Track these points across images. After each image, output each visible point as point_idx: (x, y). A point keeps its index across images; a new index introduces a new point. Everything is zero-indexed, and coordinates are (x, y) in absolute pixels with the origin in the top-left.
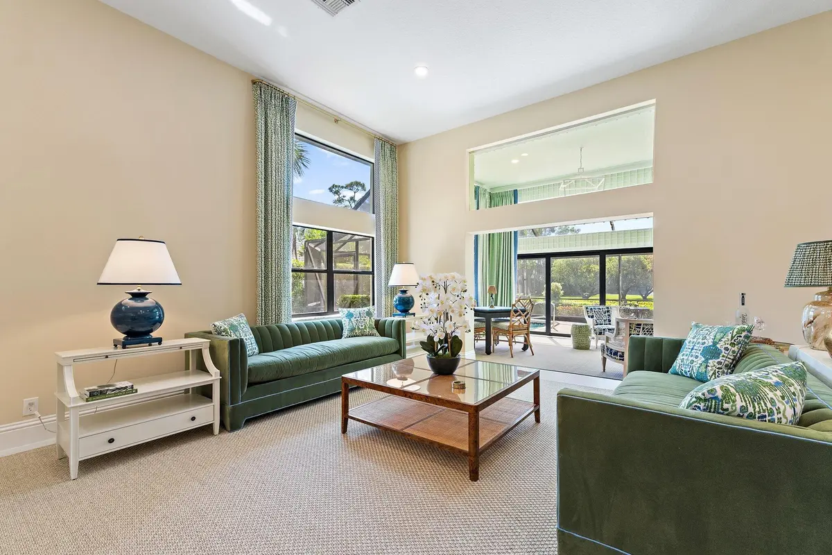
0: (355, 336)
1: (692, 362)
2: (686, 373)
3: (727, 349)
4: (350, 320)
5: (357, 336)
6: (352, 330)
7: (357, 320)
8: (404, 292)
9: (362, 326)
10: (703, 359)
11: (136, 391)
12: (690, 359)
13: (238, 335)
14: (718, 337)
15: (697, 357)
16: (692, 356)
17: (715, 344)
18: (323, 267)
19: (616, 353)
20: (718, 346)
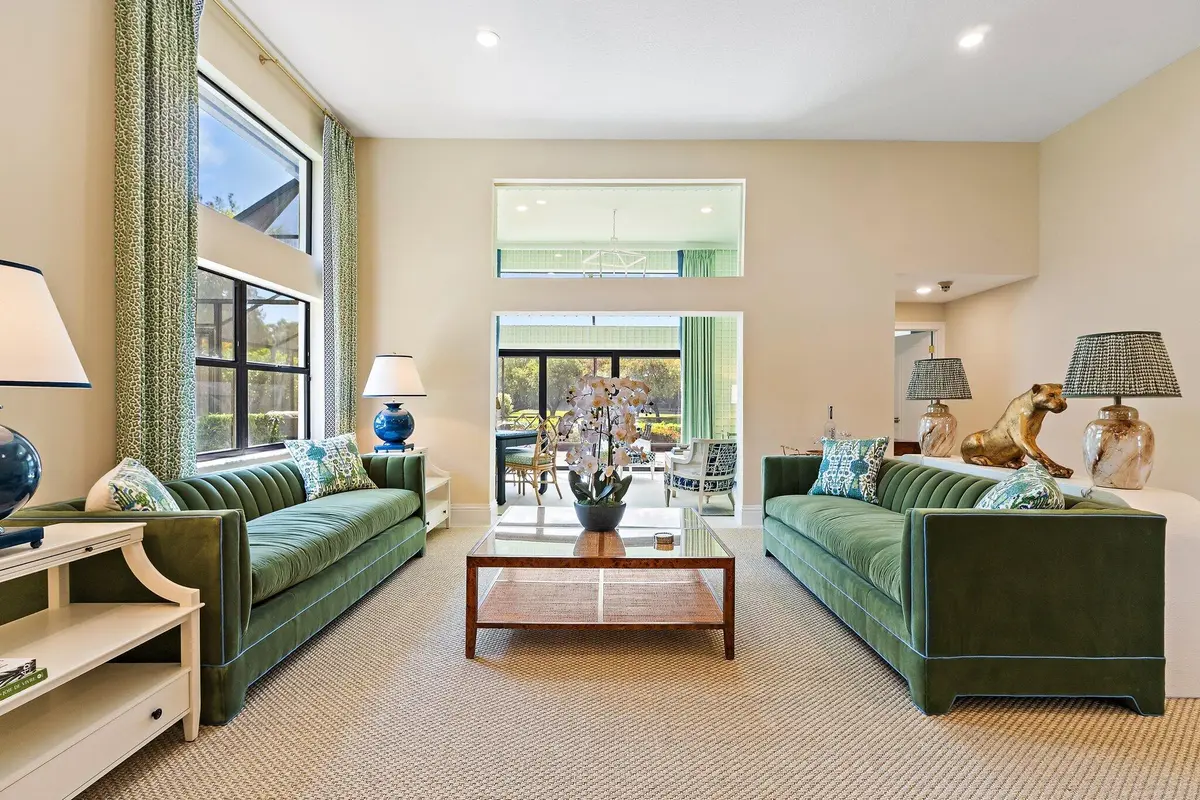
0: (334, 492)
1: (843, 479)
2: (835, 491)
3: (872, 462)
4: (320, 461)
5: (341, 491)
6: (329, 481)
7: (335, 461)
8: (395, 407)
9: (347, 472)
10: (854, 475)
11: (45, 673)
12: (840, 476)
13: (167, 507)
14: (863, 451)
15: (847, 473)
16: (841, 473)
17: (862, 458)
18: (228, 355)
19: (690, 483)
20: (865, 460)
